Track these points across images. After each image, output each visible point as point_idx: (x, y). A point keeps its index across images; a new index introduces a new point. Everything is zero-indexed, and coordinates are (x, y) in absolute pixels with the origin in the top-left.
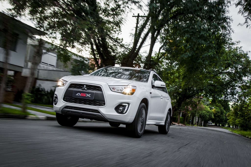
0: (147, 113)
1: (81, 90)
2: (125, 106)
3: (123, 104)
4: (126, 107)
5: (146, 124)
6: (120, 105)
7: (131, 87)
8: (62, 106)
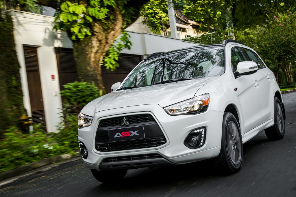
1: (120, 127)
3: (196, 131)
4: (201, 134)
6: (192, 134)
7: (200, 97)
8: (98, 161)
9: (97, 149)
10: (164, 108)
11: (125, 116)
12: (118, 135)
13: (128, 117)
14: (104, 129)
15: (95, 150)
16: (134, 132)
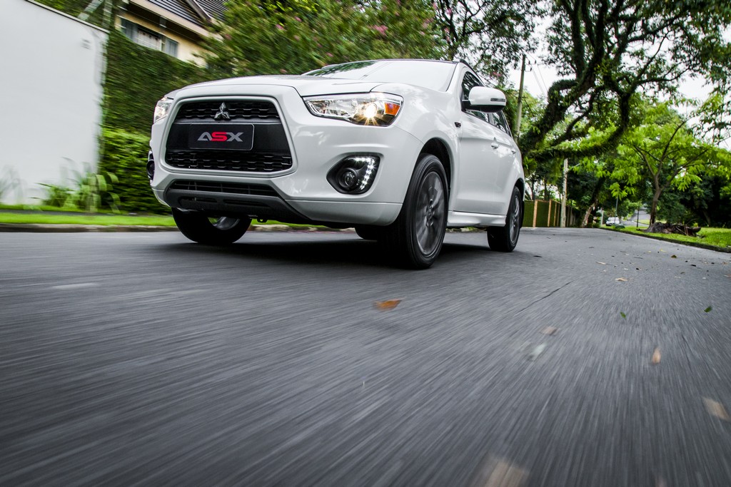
0: (449, 188)
1: (213, 120)
2: (363, 166)
3: (357, 159)
4: (366, 168)
5: (448, 225)
6: (347, 163)
7: (382, 97)
8: (162, 182)
9: (168, 160)
10: (305, 99)
11: (226, 102)
13: (230, 104)
14: (184, 122)
15: (163, 162)
16: (235, 134)
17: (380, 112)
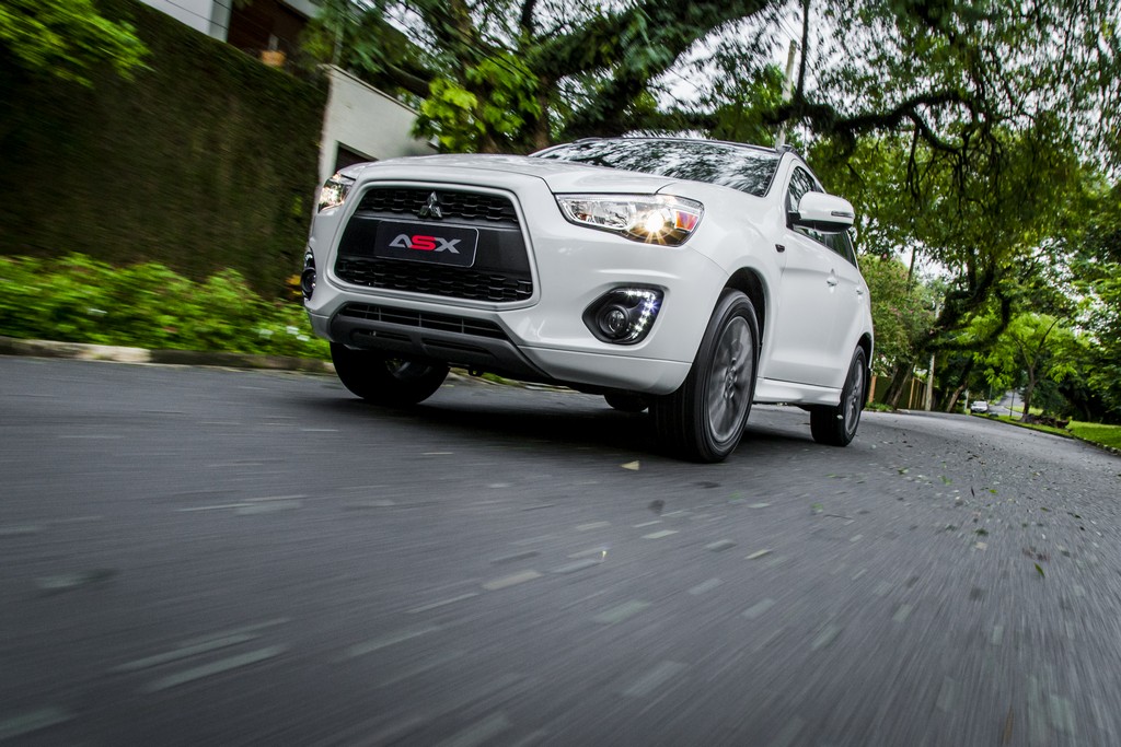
0: (761, 344)
1: (416, 218)
2: (636, 303)
3: (630, 293)
4: (642, 307)
6: (614, 297)
7: (673, 202)
8: (327, 305)
9: (339, 273)
10: (557, 197)
11: (439, 192)
12: (402, 242)
13: (445, 195)
14: (370, 216)
15: (330, 273)
16: (448, 241)
17: (670, 224)
